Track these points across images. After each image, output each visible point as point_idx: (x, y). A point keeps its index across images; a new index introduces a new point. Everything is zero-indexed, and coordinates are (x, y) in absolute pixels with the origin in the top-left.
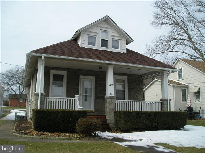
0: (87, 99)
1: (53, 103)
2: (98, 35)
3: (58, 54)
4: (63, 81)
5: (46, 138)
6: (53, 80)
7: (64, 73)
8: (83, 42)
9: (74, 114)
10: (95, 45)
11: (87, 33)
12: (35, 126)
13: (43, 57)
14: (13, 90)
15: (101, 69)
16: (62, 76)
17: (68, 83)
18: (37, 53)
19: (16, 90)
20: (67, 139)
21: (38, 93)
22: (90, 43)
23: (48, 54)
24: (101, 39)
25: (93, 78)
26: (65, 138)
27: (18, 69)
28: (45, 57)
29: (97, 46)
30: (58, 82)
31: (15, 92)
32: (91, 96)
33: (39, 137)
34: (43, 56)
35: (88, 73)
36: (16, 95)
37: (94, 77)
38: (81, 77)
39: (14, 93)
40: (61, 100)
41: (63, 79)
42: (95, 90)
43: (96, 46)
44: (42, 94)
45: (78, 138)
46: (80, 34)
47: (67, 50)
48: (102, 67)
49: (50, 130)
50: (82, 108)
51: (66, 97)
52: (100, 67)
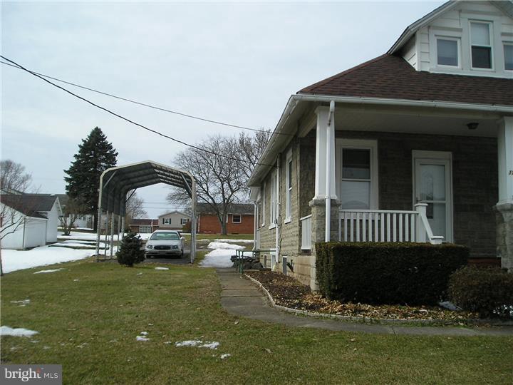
0: (432, 212)
1: (349, 226)
2: (463, 35)
3: (371, 94)
4: (369, 167)
5: (374, 322)
6: (343, 166)
7: (371, 145)
8: (425, 58)
9: (433, 255)
10: (456, 65)
11: (433, 32)
12: (332, 286)
13: (332, 105)
14: (208, 195)
15: (474, 128)
16: (366, 153)
17: (382, 171)
18: (316, 93)
19: (215, 194)
20: (430, 324)
21: (324, 200)
22: (441, 60)
23: (344, 95)
24: (473, 47)
25: (448, 155)
26: (427, 323)
27: (217, 144)
28: (337, 104)
29: (464, 67)
30: (354, 170)
31: (212, 199)
32: (444, 205)
33: (354, 318)
34: (333, 100)
35: (432, 142)
36: (215, 205)
37: (450, 153)
38: (415, 153)
39: (210, 201)
40: (361, 216)
41: (368, 162)
42: (454, 188)
43: (459, 66)
44: (333, 202)
45: (462, 321)
46: (414, 35)
47: (389, 82)
48: (477, 124)
49: (371, 299)
50: (442, 237)
51: (380, 209)
52: (472, 125)
